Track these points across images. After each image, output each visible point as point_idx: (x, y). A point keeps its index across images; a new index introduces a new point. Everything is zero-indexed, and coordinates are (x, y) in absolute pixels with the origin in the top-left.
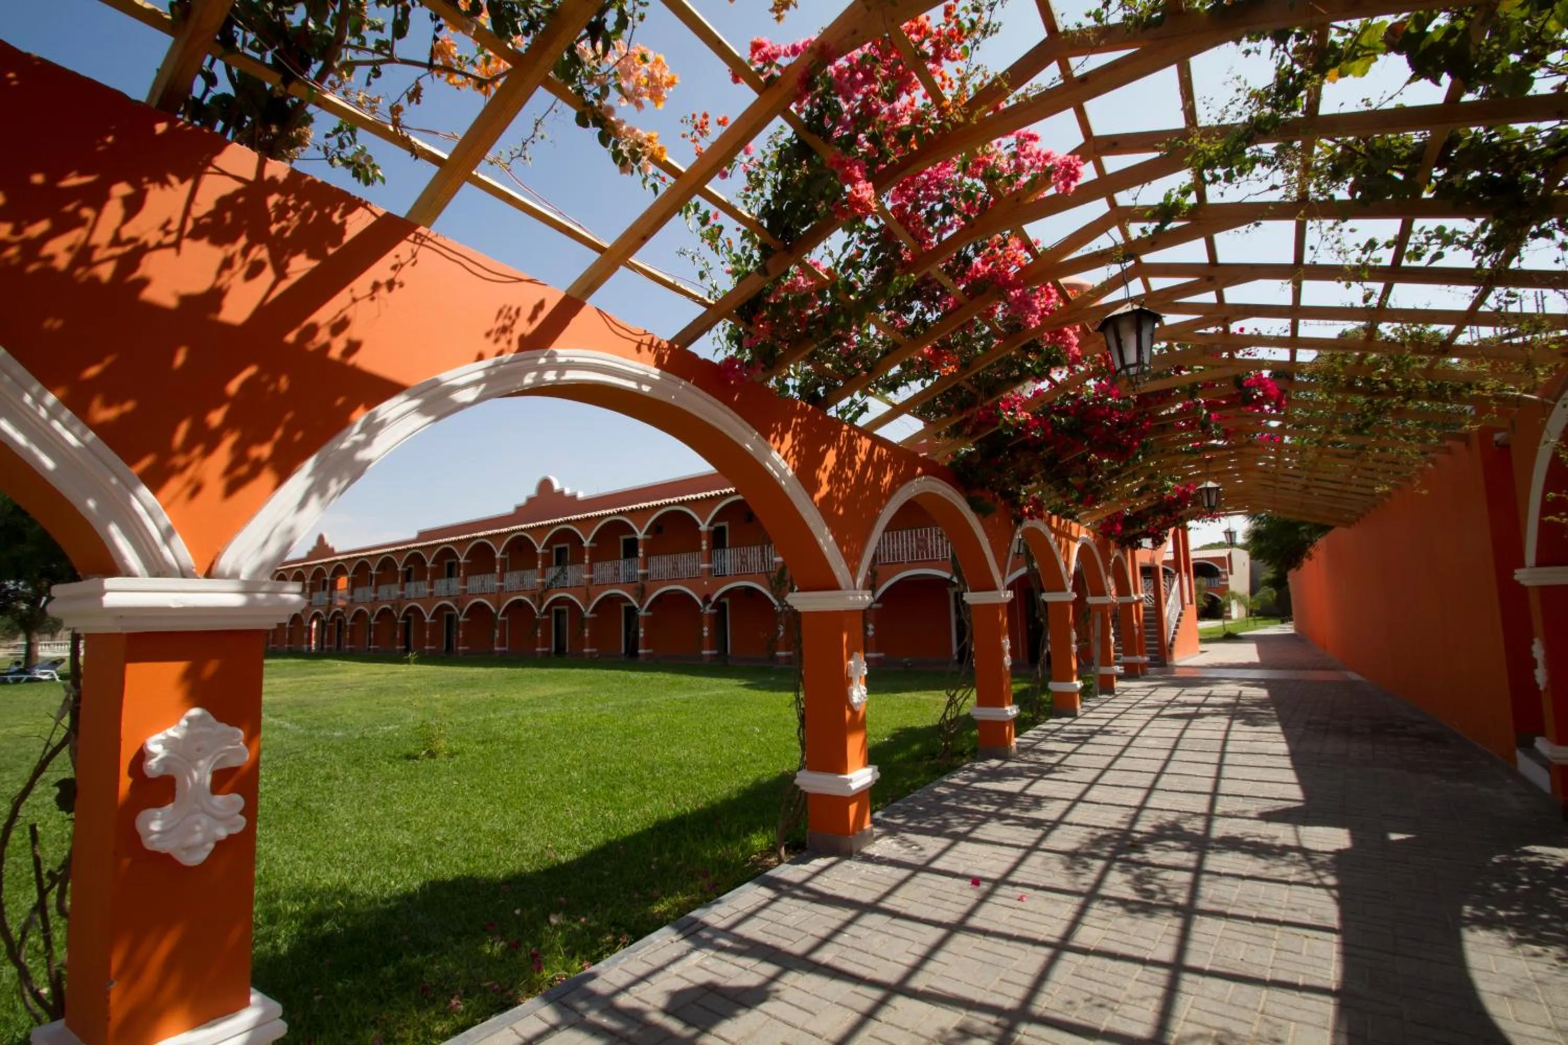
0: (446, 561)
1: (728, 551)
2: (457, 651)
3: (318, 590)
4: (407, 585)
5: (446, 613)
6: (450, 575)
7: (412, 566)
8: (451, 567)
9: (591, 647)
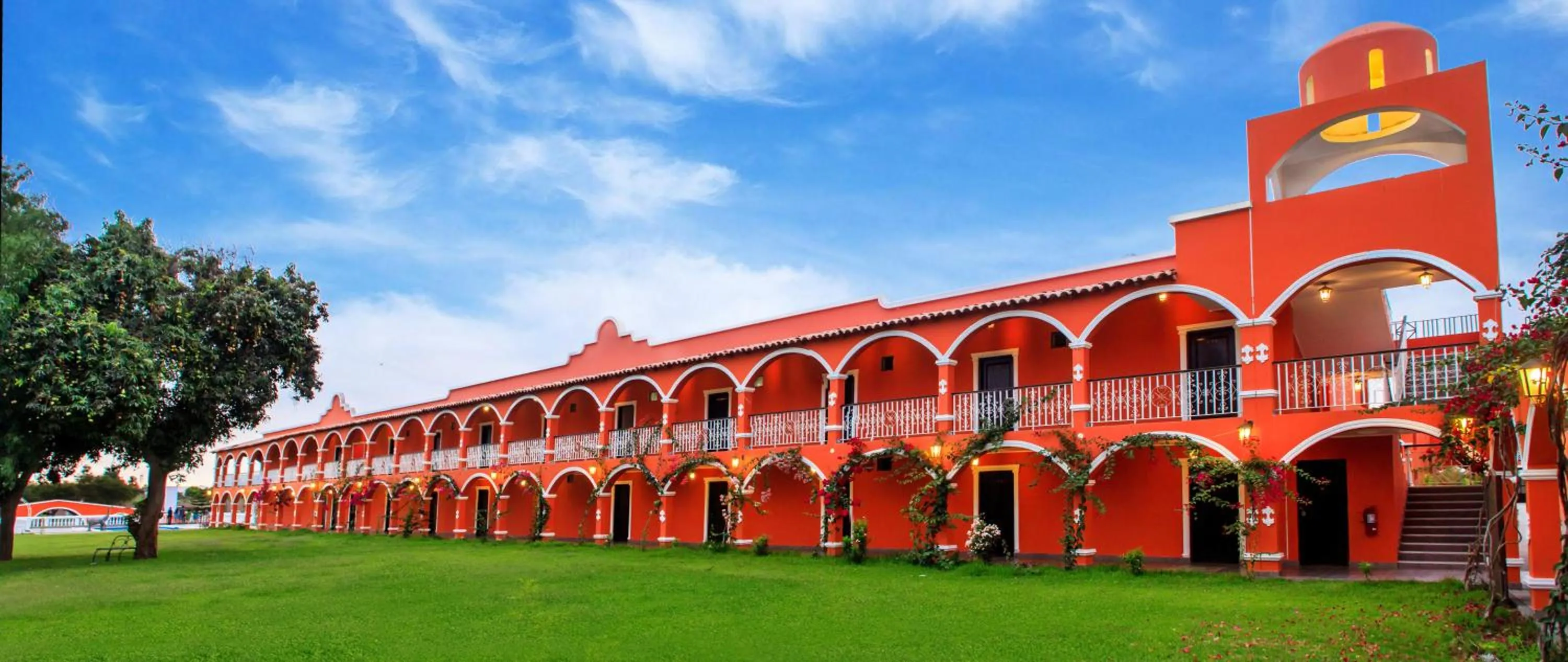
0: (481, 425)
1: (856, 409)
2: (494, 536)
3: (331, 460)
4: (434, 453)
5: (478, 488)
6: (485, 441)
7: (440, 431)
8: (486, 432)
9: (668, 535)
